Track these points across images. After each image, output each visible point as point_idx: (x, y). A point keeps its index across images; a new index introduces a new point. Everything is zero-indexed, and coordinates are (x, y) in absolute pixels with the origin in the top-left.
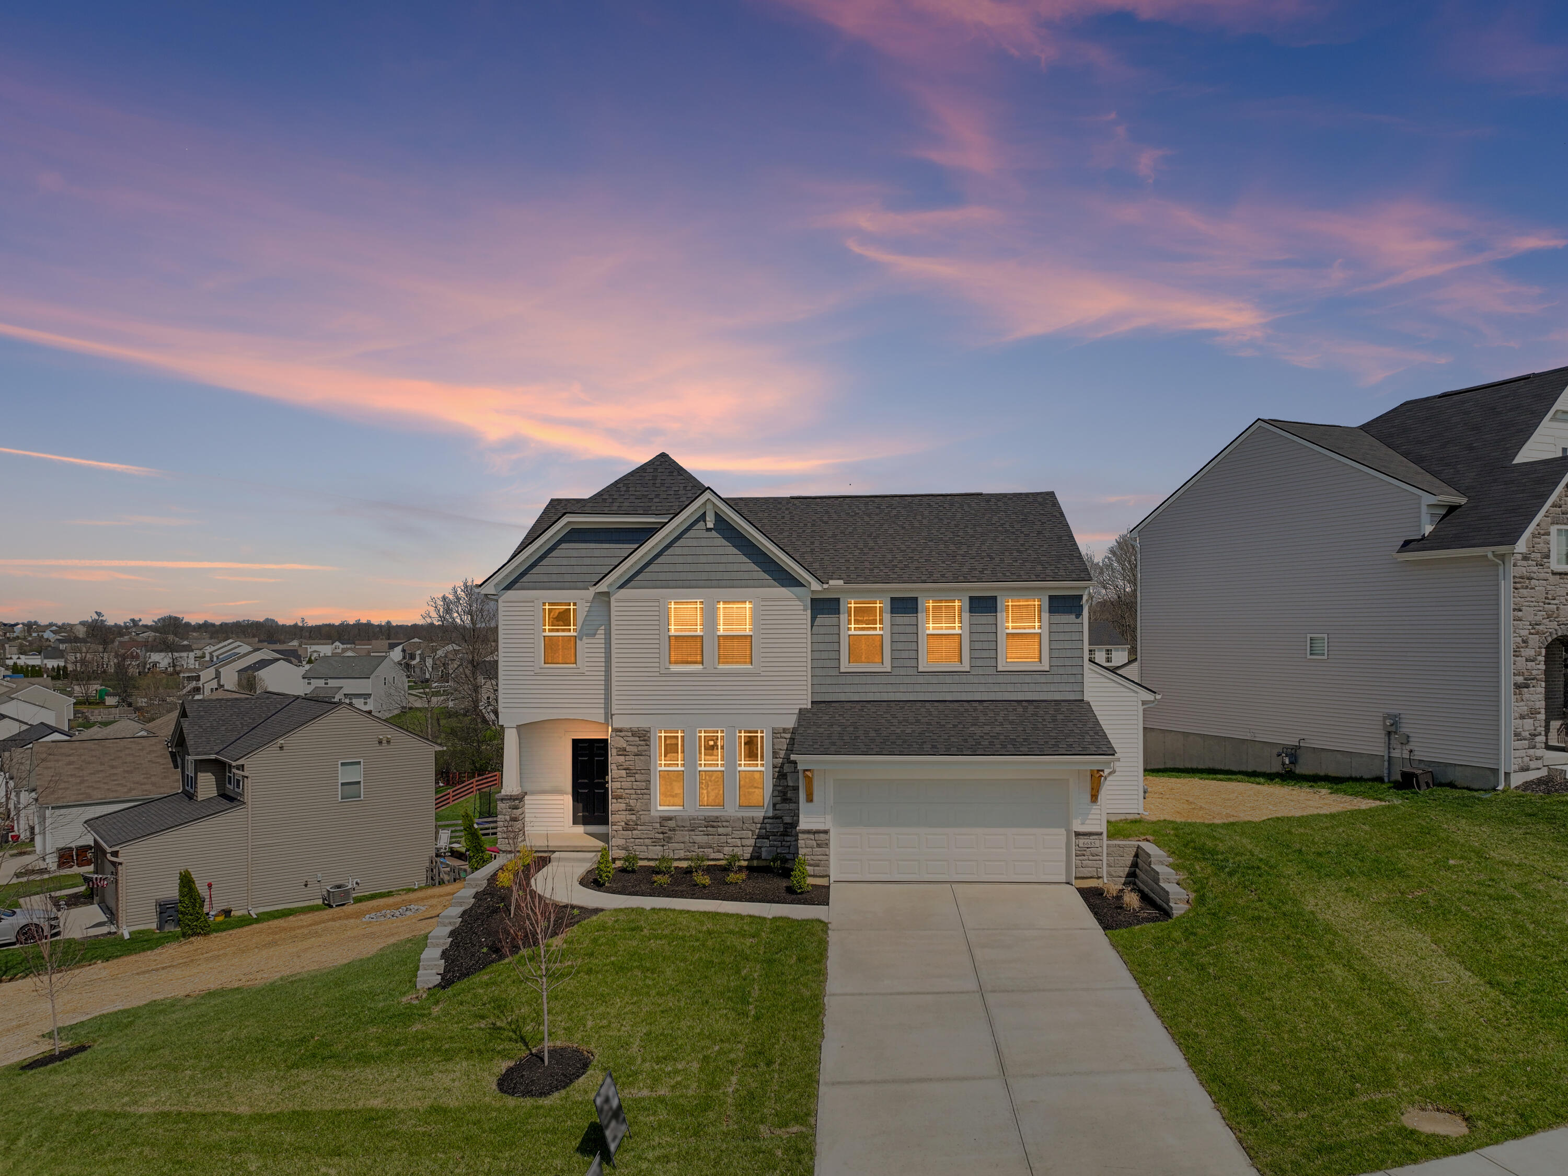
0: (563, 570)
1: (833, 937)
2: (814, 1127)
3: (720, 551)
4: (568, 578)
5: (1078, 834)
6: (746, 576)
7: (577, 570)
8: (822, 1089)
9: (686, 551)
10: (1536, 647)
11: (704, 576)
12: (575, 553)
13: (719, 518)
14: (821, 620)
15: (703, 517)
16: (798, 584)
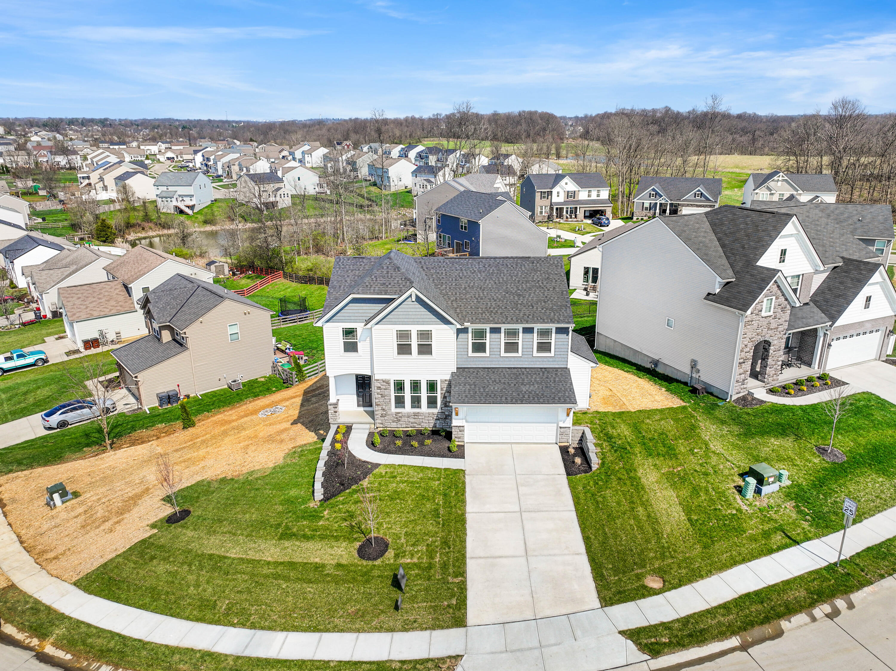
0: (351, 315)
1: (468, 479)
2: (466, 578)
3: (418, 310)
4: (353, 318)
5: (560, 428)
6: (429, 320)
7: (356, 315)
8: (468, 561)
9: (403, 310)
10: (751, 347)
11: (412, 320)
12: (356, 308)
13: (417, 297)
14: (461, 336)
15: (411, 296)
16: (452, 324)
